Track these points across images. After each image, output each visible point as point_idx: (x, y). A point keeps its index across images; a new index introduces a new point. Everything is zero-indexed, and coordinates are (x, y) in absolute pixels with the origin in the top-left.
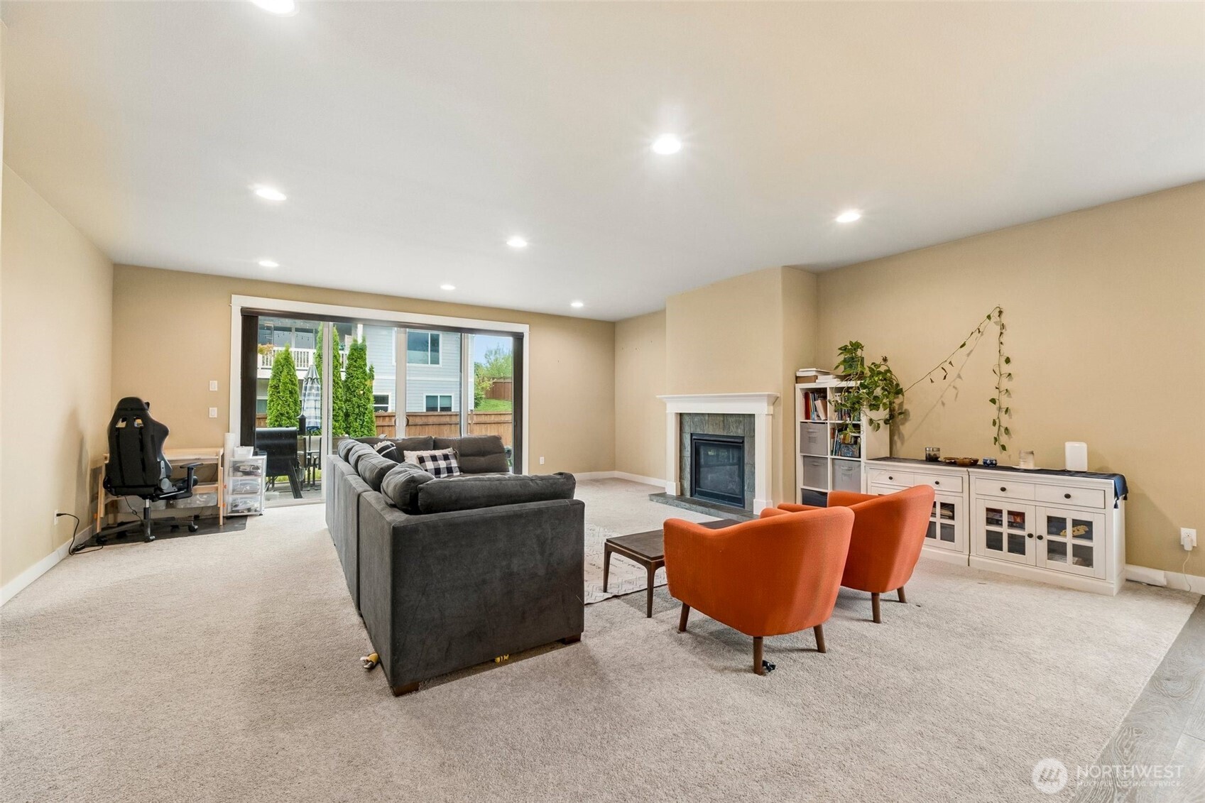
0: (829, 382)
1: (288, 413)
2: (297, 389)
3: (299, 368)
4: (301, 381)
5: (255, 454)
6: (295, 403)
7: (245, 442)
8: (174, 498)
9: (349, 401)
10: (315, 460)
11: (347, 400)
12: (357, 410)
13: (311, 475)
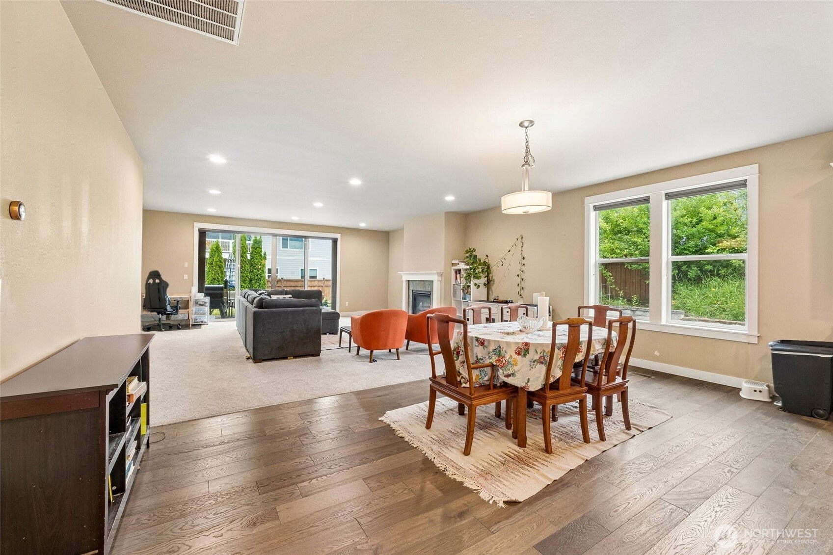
0: (462, 266)
1: (218, 278)
2: (223, 265)
3: (224, 251)
4: (225, 260)
5: (205, 297)
6: (222, 272)
7: (200, 291)
8: (171, 314)
9: (252, 272)
10: (233, 303)
11: (251, 272)
12: (256, 277)
13: (231, 312)
